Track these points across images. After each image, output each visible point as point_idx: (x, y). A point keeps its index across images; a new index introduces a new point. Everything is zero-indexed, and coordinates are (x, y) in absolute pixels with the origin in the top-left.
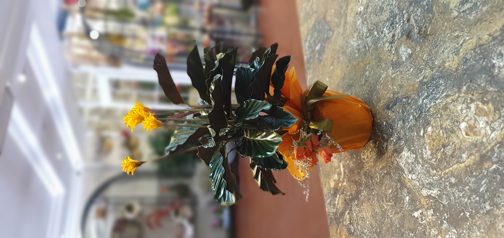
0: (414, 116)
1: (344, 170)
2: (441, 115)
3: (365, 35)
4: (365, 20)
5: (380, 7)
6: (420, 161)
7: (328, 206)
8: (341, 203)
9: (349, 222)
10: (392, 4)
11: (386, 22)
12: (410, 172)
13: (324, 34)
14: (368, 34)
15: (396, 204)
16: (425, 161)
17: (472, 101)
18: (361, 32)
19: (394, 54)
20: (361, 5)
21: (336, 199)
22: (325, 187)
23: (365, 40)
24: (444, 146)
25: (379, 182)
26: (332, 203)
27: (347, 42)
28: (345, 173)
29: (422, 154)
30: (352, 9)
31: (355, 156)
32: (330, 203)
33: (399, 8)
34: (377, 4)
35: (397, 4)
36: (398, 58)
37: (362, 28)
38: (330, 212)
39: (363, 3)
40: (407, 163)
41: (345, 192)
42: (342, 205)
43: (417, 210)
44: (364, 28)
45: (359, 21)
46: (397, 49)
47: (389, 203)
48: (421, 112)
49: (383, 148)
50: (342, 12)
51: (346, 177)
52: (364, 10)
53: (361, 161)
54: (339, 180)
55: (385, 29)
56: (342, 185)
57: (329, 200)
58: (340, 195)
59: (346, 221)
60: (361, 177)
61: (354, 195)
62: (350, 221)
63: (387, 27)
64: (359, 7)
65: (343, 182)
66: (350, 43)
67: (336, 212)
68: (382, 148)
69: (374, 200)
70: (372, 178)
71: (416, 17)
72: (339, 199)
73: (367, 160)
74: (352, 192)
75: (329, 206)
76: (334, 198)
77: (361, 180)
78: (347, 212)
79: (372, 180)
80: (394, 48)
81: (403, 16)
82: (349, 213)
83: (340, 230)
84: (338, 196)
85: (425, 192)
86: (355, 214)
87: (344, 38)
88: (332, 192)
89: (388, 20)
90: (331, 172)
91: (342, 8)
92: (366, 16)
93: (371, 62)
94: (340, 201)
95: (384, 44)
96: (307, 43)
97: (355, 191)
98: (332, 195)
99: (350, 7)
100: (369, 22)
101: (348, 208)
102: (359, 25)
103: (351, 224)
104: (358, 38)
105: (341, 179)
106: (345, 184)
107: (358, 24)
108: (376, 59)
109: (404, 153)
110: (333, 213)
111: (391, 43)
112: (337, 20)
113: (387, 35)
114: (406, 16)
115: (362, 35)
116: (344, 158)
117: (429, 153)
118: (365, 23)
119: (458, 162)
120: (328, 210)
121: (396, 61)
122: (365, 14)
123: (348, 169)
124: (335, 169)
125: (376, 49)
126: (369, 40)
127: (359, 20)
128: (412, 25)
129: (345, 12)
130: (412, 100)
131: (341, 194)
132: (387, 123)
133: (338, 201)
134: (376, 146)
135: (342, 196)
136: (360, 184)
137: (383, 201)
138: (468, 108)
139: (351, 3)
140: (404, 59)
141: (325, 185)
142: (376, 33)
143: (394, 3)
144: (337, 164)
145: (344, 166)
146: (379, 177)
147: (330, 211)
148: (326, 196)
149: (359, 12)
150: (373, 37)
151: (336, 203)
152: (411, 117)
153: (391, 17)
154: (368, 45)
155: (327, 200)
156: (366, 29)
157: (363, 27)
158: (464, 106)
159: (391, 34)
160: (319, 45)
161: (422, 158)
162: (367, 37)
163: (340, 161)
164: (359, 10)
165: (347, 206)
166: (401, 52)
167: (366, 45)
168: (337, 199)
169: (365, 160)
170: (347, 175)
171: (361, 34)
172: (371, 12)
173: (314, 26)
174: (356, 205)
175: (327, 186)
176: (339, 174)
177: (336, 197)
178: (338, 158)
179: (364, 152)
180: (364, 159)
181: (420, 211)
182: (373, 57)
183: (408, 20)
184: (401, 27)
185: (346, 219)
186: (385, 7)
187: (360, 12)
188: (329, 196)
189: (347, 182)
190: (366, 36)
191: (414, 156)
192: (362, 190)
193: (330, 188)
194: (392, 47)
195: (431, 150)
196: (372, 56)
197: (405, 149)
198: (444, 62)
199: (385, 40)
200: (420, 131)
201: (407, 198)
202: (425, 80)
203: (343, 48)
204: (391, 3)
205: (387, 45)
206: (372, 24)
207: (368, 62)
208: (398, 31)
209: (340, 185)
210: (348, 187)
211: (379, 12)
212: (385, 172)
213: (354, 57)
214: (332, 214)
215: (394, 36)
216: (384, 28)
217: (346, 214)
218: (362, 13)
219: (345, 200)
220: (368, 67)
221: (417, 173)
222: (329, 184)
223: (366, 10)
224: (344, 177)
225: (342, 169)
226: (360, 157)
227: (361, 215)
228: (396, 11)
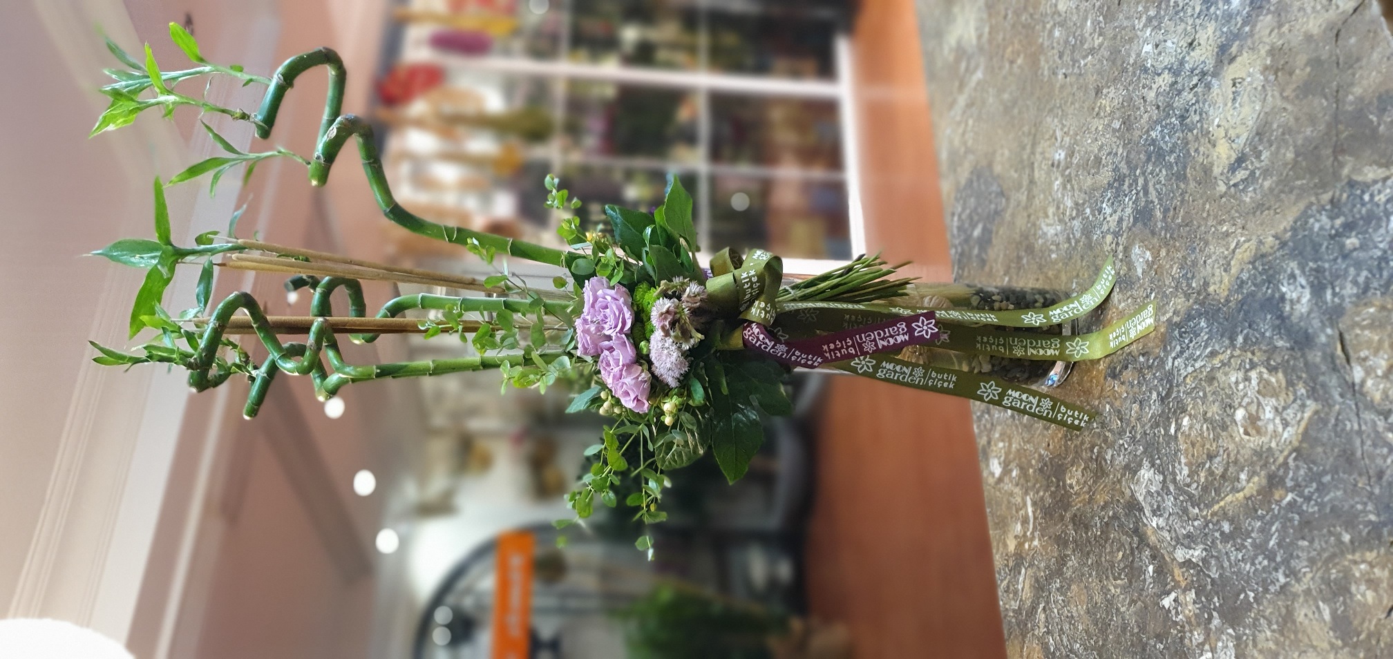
0: (1159, 394)
1: (1034, 512)
2: (1205, 394)
3: (1068, 214)
4: (1068, 181)
5: (1095, 156)
6: (1172, 488)
7: (1003, 595)
8: (1030, 588)
9: (1045, 629)
10: (1116, 154)
11: (1106, 190)
12: (1154, 513)
13: (990, 202)
14: (1074, 214)
15: (1130, 582)
16: (1181, 490)
17: (1253, 366)
18: (1062, 206)
19: (1121, 261)
20: (1061, 147)
21: (1018, 580)
22: (996, 554)
23: (1069, 224)
24: (1211, 457)
25: (1100, 536)
26: (1011, 588)
27: (1034, 225)
28: (1035, 518)
29: (1174, 474)
30: (1043, 153)
31: (1054, 479)
32: (1008, 587)
33: (1128, 162)
34: (1089, 149)
35: (1125, 154)
36: (1130, 269)
37: (1063, 199)
38: (1007, 609)
39: (1063, 143)
40: (1149, 492)
41: (1036, 563)
42: (1031, 592)
43: (1168, 594)
44: (1066, 198)
45: (1058, 182)
46: (1127, 250)
47: (1119, 582)
48: (1171, 386)
49: (1105, 460)
50: (1025, 157)
51: (1039, 528)
52: (1066, 158)
53: (1066, 492)
54: (1025, 535)
55: (1104, 205)
56: (1030, 546)
57: (1005, 582)
58: (1026, 569)
59: (1039, 627)
60: (1067, 527)
61: (1053, 567)
62: (1048, 627)
63: (1109, 200)
64: (1057, 152)
65: (1032, 539)
66: (1040, 228)
67: (1019, 607)
68: (1103, 463)
69: (1090, 575)
70: (1087, 528)
71: (1158, 186)
72: (1025, 578)
73: (1078, 488)
74: (1050, 560)
75: (1005, 595)
76: (1015, 576)
77: (1066, 534)
78: (1041, 606)
79: (1086, 533)
80: (1121, 248)
81: (1136, 181)
82: (1044, 609)
83: (1027, 647)
84: (1023, 571)
85: (1181, 554)
86: (1056, 611)
87: (1029, 216)
88: (1011, 564)
89: (1110, 185)
90: (1009, 518)
91: (1024, 148)
92: (1070, 173)
93: (1081, 274)
94: (1027, 582)
95: (1103, 237)
96: (956, 218)
97: (1056, 558)
98: (1010, 571)
99: (1039, 150)
100: (1076, 187)
101: (1043, 597)
102: (1058, 189)
103: (1048, 632)
104: (1056, 218)
105: (1028, 534)
106: (1036, 543)
107: (1056, 188)
108: (1089, 267)
109: (1142, 472)
110: (1014, 611)
111: (1117, 234)
112: (1016, 176)
113: (1108, 219)
114: (1141, 181)
115: (1063, 213)
116: (1034, 486)
117: (1186, 471)
118: (1069, 186)
119: (1235, 490)
120: (1004, 604)
121: (1125, 275)
122: (1067, 168)
123: (1041, 510)
124: (1017, 512)
125: (1090, 246)
126: (1076, 224)
127: (1056, 179)
128: (1152, 202)
129: (1029, 158)
130: (1154, 360)
131: (1029, 566)
132: (1111, 406)
133: (1024, 582)
134: (1094, 457)
135: (1030, 571)
136: (1066, 544)
137: (1107, 578)
138: (1247, 379)
139: (1042, 142)
140: (1140, 271)
141: (998, 550)
142: (1088, 211)
143: (1120, 151)
144: (1019, 500)
145: (1034, 504)
146: (1098, 525)
147: (1007, 606)
148: (1000, 573)
149: (1056, 163)
150: (1083, 219)
151: (1020, 587)
152: (1154, 395)
153: (1115, 180)
154: (1074, 237)
155: (1002, 581)
156: (1070, 201)
157: (1063, 195)
158: (1241, 375)
159: (1116, 217)
160: (980, 227)
161: (1174, 481)
162: (1073, 219)
163: (1026, 493)
164: (1057, 157)
165: (1041, 593)
166: (1133, 256)
167: (1071, 236)
168: (1021, 579)
169: (1073, 488)
170: (1040, 524)
171: (1061, 211)
172: (1078, 165)
173: (970, 182)
174: (1058, 589)
175: (1001, 549)
176: (1025, 521)
177: (1020, 573)
178: (1022, 485)
179: (1070, 471)
180: (1071, 486)
181: (1173, 595)
182: (1084, 264)
183: (1146, 193)
184: (1133, 203)
185: (1039, 622)
186: (1104, 157)
187: (1059, 162)
188: (1005, 573)
189: (1040, 540)
190: (1071, 215)
191: (1161, 478)
192: (1068, 555)
193: (1007, 555)
194: (1117, 244)
195: (1189, 464)
196: (1082, 261)
197: (1146, 463)
198: (1206, 284)
199: (1105, 228)
200: (1170, 426)
201: (1151, 568)
202: (1176, 319)
203: (1027, 238)
204: (1114, 151)
205: (1109, 238)
206: (1080, 190)
207: (1075, 274)
208: (1129, 211)
209: (1027, 546)
210: (1042, 550)
211: (1093, 168)
212: (1111, 513)
213: (1048, 259)
214: (1012, 614)
215: (1121, 220)
216: (1103, 203)
217: (1039, 610)
218: (1063, 164)
219: (1037, 580)
220: (1076, 283)
221: (1166, 515)
222: (1005, 545)
223: (1069, 159)
224: (1035, 528)
225: (1030, 510)
226: (1064, 482)
227: (1068, 611)
228: (1124, 169)
